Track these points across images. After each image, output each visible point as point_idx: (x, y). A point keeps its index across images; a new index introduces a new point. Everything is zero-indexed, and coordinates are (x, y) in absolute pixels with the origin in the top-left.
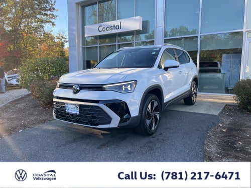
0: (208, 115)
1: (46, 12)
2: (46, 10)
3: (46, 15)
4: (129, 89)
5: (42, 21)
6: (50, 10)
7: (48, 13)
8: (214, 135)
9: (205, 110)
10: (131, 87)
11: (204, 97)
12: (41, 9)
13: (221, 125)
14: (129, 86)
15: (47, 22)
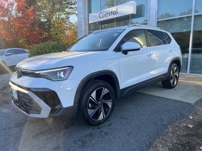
0: (181, 102)
1: (72, 6)
2: (72, 5)
3: (72, 8)
4: (63, 76)
5: (69, 13)
6: (74, 4)
7: (73, 6)
8: (173, 133)
9: (182, 96)
10: (64, 74)
11: (193, 79)
12: (68, 4)
13: (191, 118)
14: (62, 73)
15: (72, 14)
